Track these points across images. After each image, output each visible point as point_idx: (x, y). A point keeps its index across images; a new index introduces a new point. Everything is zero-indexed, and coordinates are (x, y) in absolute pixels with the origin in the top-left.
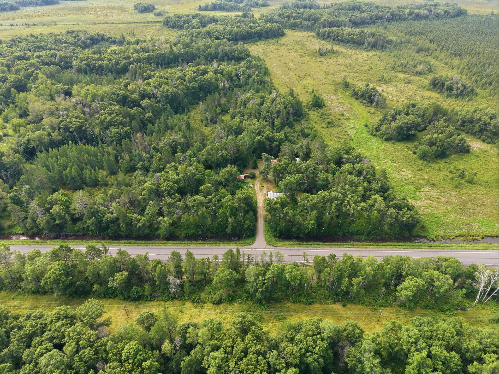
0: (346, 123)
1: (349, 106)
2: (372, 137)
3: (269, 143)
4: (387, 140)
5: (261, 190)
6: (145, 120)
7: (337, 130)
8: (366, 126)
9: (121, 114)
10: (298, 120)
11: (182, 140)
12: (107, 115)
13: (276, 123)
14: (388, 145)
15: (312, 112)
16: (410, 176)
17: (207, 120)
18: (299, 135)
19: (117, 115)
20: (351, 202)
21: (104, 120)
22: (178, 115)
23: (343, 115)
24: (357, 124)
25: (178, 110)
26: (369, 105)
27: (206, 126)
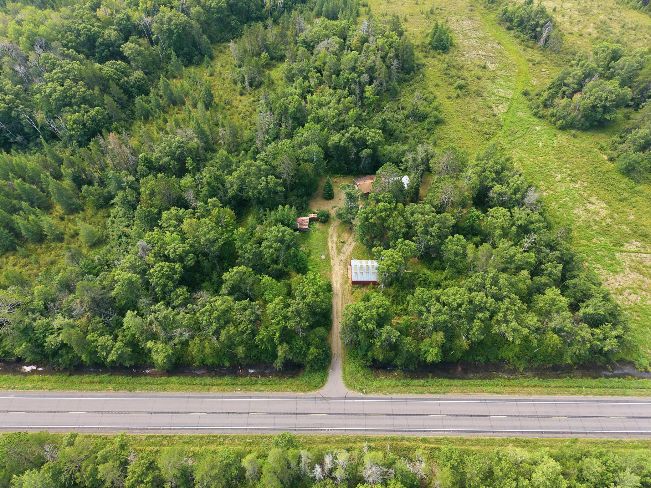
0: (489, 85)
1: (495, 45)
2: (537, 120)
3: (355, 150)
4: (562, 128)
5: (339, 252)
6: (132, 87)
7: (474, 103)
8: (526, 94)
9: (82, 79)
10: (405, 81)
11: (195, 142)
12: (55, 84)
13: (367, 94)
14: (563, 138)
15: (429, 61)
16: (604, 213)
17: (243, 82)
18: (408, 117)
19: (76, 81)
20: (510, 317)
21: (50, 95)
22: (192, 69)
23: (484, 68)
24: (509, 88)
25: (192, 57)
26: (531, 43)
27: (242, 94)
